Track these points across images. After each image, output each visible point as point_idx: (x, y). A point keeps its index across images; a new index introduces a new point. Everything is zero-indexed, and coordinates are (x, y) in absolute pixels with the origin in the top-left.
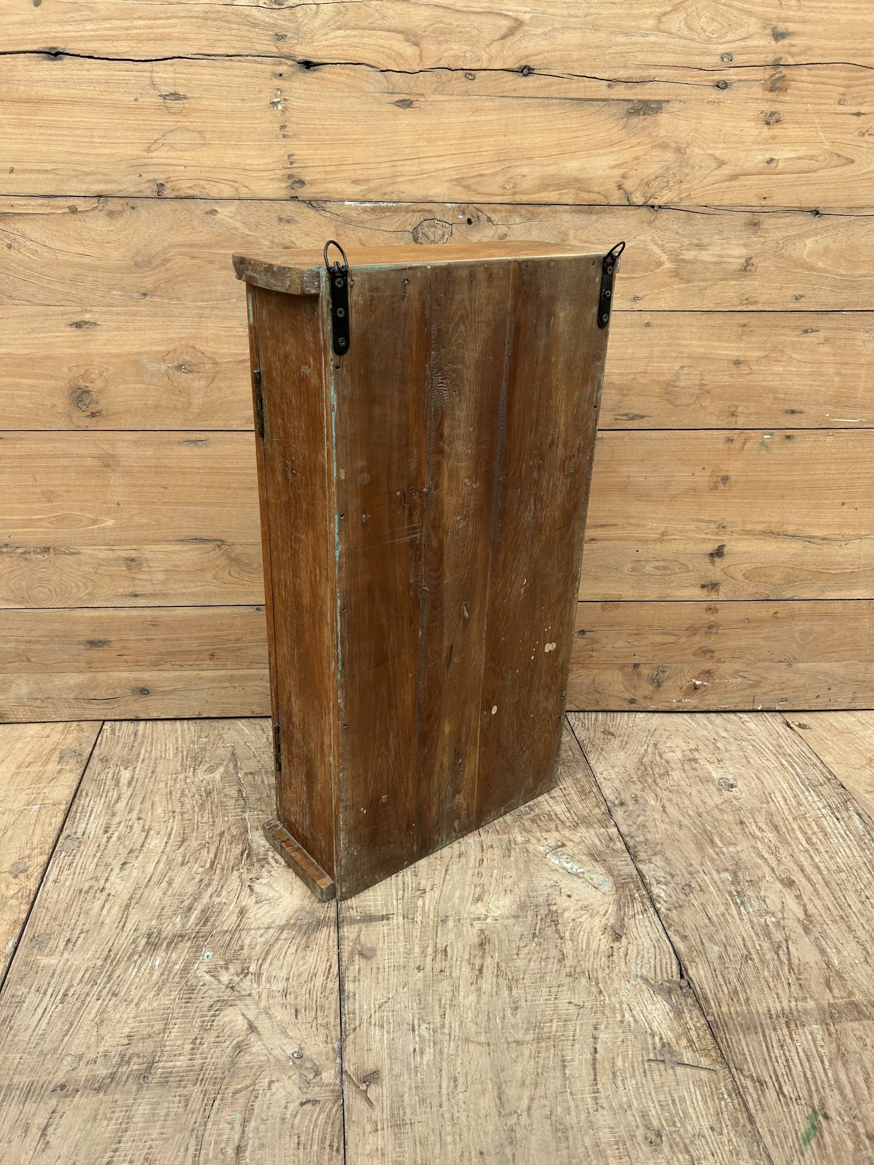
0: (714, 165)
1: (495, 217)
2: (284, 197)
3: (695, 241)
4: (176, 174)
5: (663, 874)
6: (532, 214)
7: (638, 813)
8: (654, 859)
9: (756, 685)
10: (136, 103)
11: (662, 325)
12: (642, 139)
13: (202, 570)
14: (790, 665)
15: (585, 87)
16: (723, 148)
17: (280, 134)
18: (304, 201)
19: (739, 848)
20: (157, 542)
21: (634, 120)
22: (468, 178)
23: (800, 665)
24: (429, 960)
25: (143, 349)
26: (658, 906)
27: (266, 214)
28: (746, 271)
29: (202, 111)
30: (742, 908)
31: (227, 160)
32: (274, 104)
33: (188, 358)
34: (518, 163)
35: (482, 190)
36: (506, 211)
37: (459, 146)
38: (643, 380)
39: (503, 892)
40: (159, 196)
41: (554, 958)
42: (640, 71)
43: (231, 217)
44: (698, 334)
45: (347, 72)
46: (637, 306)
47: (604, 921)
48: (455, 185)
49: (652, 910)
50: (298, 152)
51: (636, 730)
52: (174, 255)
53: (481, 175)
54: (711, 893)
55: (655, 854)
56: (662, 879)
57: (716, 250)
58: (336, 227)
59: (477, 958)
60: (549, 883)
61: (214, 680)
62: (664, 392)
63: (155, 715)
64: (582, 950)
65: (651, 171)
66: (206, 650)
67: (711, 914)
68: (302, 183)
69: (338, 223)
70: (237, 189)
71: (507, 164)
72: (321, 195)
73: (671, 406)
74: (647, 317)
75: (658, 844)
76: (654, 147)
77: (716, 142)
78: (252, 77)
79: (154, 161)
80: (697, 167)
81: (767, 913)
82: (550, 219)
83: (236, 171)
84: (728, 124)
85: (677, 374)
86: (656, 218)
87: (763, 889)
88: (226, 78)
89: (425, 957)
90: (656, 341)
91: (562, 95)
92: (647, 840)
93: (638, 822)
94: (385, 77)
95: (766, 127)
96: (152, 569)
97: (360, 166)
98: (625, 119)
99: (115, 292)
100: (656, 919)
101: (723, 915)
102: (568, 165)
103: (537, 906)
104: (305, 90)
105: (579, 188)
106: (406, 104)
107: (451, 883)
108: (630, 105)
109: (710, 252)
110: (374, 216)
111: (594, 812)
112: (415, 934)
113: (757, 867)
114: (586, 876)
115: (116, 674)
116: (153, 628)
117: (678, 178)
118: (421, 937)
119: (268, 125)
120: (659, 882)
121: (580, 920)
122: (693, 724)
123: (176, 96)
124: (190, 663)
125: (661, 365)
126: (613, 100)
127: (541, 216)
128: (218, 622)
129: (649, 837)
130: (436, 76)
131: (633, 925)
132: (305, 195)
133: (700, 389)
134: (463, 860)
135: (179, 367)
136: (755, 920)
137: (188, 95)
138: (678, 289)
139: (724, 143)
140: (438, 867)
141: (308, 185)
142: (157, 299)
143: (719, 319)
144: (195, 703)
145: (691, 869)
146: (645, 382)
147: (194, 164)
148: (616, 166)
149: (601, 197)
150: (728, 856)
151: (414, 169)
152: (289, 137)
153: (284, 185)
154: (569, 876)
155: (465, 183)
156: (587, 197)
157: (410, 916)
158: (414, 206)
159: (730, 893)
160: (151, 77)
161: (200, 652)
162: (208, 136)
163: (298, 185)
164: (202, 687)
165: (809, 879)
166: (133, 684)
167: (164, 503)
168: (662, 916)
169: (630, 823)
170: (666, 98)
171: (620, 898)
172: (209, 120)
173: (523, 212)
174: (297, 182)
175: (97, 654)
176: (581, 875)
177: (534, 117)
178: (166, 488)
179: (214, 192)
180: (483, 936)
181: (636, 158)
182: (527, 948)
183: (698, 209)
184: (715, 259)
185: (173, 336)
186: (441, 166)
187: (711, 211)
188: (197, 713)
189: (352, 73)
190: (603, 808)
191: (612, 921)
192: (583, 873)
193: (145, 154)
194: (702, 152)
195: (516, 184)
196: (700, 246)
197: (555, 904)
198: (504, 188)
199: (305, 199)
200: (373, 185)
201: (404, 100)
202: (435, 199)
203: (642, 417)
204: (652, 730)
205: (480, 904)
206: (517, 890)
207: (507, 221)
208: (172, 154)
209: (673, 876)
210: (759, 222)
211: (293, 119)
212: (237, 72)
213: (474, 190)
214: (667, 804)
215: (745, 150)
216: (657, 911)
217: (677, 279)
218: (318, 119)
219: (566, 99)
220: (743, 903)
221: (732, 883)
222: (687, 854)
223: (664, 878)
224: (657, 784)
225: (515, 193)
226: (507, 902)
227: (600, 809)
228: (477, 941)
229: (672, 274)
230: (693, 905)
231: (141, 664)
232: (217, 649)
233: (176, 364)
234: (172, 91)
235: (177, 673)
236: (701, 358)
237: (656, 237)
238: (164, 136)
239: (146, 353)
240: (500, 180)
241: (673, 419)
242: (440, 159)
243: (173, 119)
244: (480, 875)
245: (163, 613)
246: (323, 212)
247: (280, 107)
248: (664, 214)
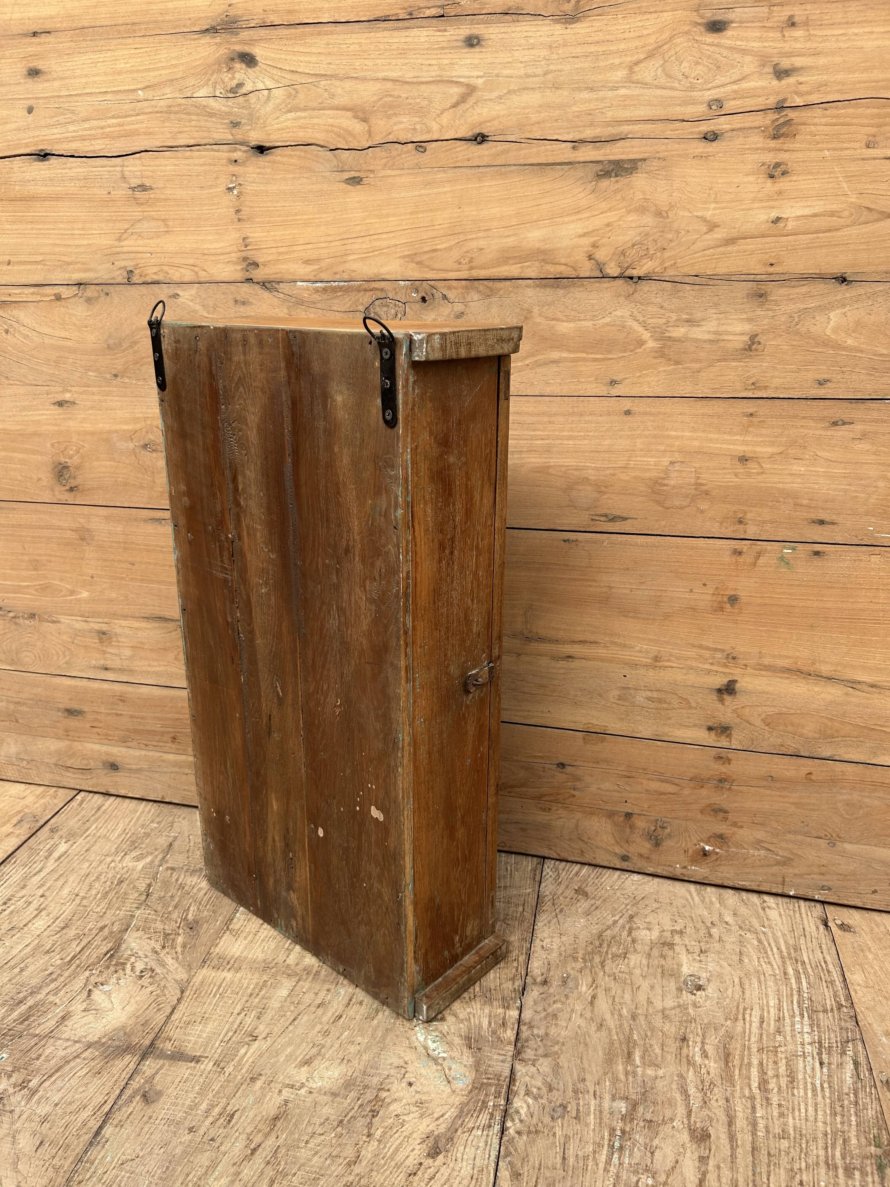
0: (705, 229)
1: (450, 295)
2: (240, 279)
3: (685, 317)
4: (143, 261)
5: (539, 1084)
6: (491, 289)
7: (557, 997)
8: (541, 1060)
9: (786, 862)
10: (109, 196)
11: (645, 413)
12: (614, 203)
13: (165, 649)
14: (832, 844)
15: (546, 151)
16: (714, 209)
17: (235, 217)
18: (258, 283)
19: (661, 1073)
20: (125, 617)
21: (605, 183)
22: (421, 253)
23: (848, 846)
24: (207, 1123)
25: (114, 428)
26: (509, 1124)
27: (223, 297)
28: (751, 350)
29: (165, 200)
30: (616, 1155)
31: (187, 246)
32: (230, 189)
33: (151, 437)
34: (474, 236)
35: (437, 266)
36: (463, 288)
37: (411, 221)
38: (624, 477)
39: (339, 1061)
40: (129, 283)
41: (345, 1159)
42: (609, 129)
43: (192, 301)
44: (692, 425)
45: (298, 153)
46: (615, 392)
47: (431, 1128)
48: (408, 262)
49: (497, 1128)
50: (252, 235)
51: (618, 894)
52: (141, 338)
53: (435, 250)
54: (587, 1125)
55: (546, 1056)
56: (535, 1091)
57: (711, 326)
58: (289, 308)
59: (260, 1134)
60: (397, 1062)
61: (176, 764)
62: (650, 491)
63: (123, 792)
64: (383, 1158)
65: (627, 238)
66: (168, 732)
67: (571, 1153)
68: (256, 265)
69: (291, 304)
70: (197, 273)
71: (462, 237)
72: (275, 276)
73: (661, 508)
74: (627, 404)
75: (557, 1043)
76: (629, 212)
77: (705, 203)
78: (210, 165)
79: (125, 249)
80: (683, 232)
81: (647, 1170)
82: (512, 295)
83: (196, 256)
84: (720, 181)
85: (666, 472)
86: (635, 291)
87: (661, 1135)
88: (187, 167)
89: (207, 1117)
90: (638, 432)
91: (522, 162)
92: (547, 1034)
93: (550, 1010)
94: (335, 156)
95: (769, 181)
96: (121, 644)
97: (310, 246)
98: (594, 183)
99: (91, 374)
100: (496, 1141)
101: (586, 1158)
102: (529, 235)
103: (366, 1087)
104: (258, 174)
105: (543, 260)
106: (355, 181)
107: (290, 1035)
108: (600, 167)
109: (704, 328)
110: (325, 296)
111: (504, 986)
112: (213, 1087)
113: (670, 1104)
114: (446, 1064)
115: (90, 746)
116: (121, 704)
117: (659, 245)
118: (218, 1092)
119: (225, 210)
120: (528, 1093)
121: (405, 1118)
122: (696, 899)
123: (143, 188)
124: (154, 743)
125: (646, 459)
126: (579, 163)
127: (501, 292)
128: (180, 705)
129: (553, 1031)
130: (386, 150)
131: (463, 1142)
132: (259, 277)
133: (696, 489)
134: (320, 1011)
135: (145, 446)
136: (624, 1176)
137: (154, 186)
138: (665, 371)
139: (716, 202)
140: (289, 1013)
141: (261, 267)
142: (127, 380)
143: (718, 407)
144: (159, 786)
145: (581, 1086)
146: (627, 478)
147: (159, 251)
148: (584, 235)
149: (569, 269)
150: (639, 1079)
151: (364, 246)
152: (244, 220)
153: (239, 268)
154: (425, 1059)
155: (418, 259)
156: (552, 270)
157: (221, 1066)
158: (366, 285)
159: (613, 1131)
160: (122, 171)
161: (163, 734)
162: (170, 223)
163: (253, 267)
164: (165, 770)
165: (732, 1138)
166: (104, 758)
167: (131, 579)
168: (505, 1139)
169: (540, 1009)
170: (642, 156)
171: (468, 1102)
172: (172, 209)
173: (481, 288)
174: (250, 264)
175: (73, 723)
176: (440, 1061)
177: (490, 186)
178: (133, 564)
179: (176, 277)
180: (282, 1110)
181: (608, 225)
182: (323, 1137)
183: (687, 280)
184: (711, 337)
185: (140, 415)
186: (393, 242)
187: (703, 281)
188: (160, 796)
189: (303, 154)
190: (518, 983)
191: (442, 1129)
192: (444, 1059)
193: (116, 243)
194: (687, 214)
195: (472, 258)
196: (690, 322)
197: (389, 1090)
198: (460, 263)
199: (260, 280)
200: (324, 264)
201: (354, 178)
202: (388, 277)
203: (625, 519)
204: (638, 898)
205: (305, 1069)
206: (355, 1062)
207: (464, 298)
208: (140, 242)
209: (550, 1089)
210: (766, 292)
211: (247, 203)
212: (196, 161)
213: (427, 267)
214: (601, 994)
215: (743, 210)
216: (503, 1130)
217: (663, 360)
218: (270, 201)
219: (525, 165)
220: (621, 1148)
221: (623, 1118)
222: (586, 1066)
223: (539, 1089)
224: (603, 967)
225: (471, 268)
226: (336, 1075)
227: (513, 983)
228: (273, 1112)
229: (656, 355)
230: (554, 1134)
231: (110, 738)
232: (179, 732)
233: (142, 443)
234: (140, 183)
235: (143, 753)
236: (696, 452)
237: (635, 312)
238: (132, 225)
239: (116, 431)
240: (455, 254)
241: (663, 523)
242: (391, 235)
243: (140, 209)
244: (326, 1033)
245: (129, 689)
246: (275, 293)
247: (235, 192)
248: (645, 287)
